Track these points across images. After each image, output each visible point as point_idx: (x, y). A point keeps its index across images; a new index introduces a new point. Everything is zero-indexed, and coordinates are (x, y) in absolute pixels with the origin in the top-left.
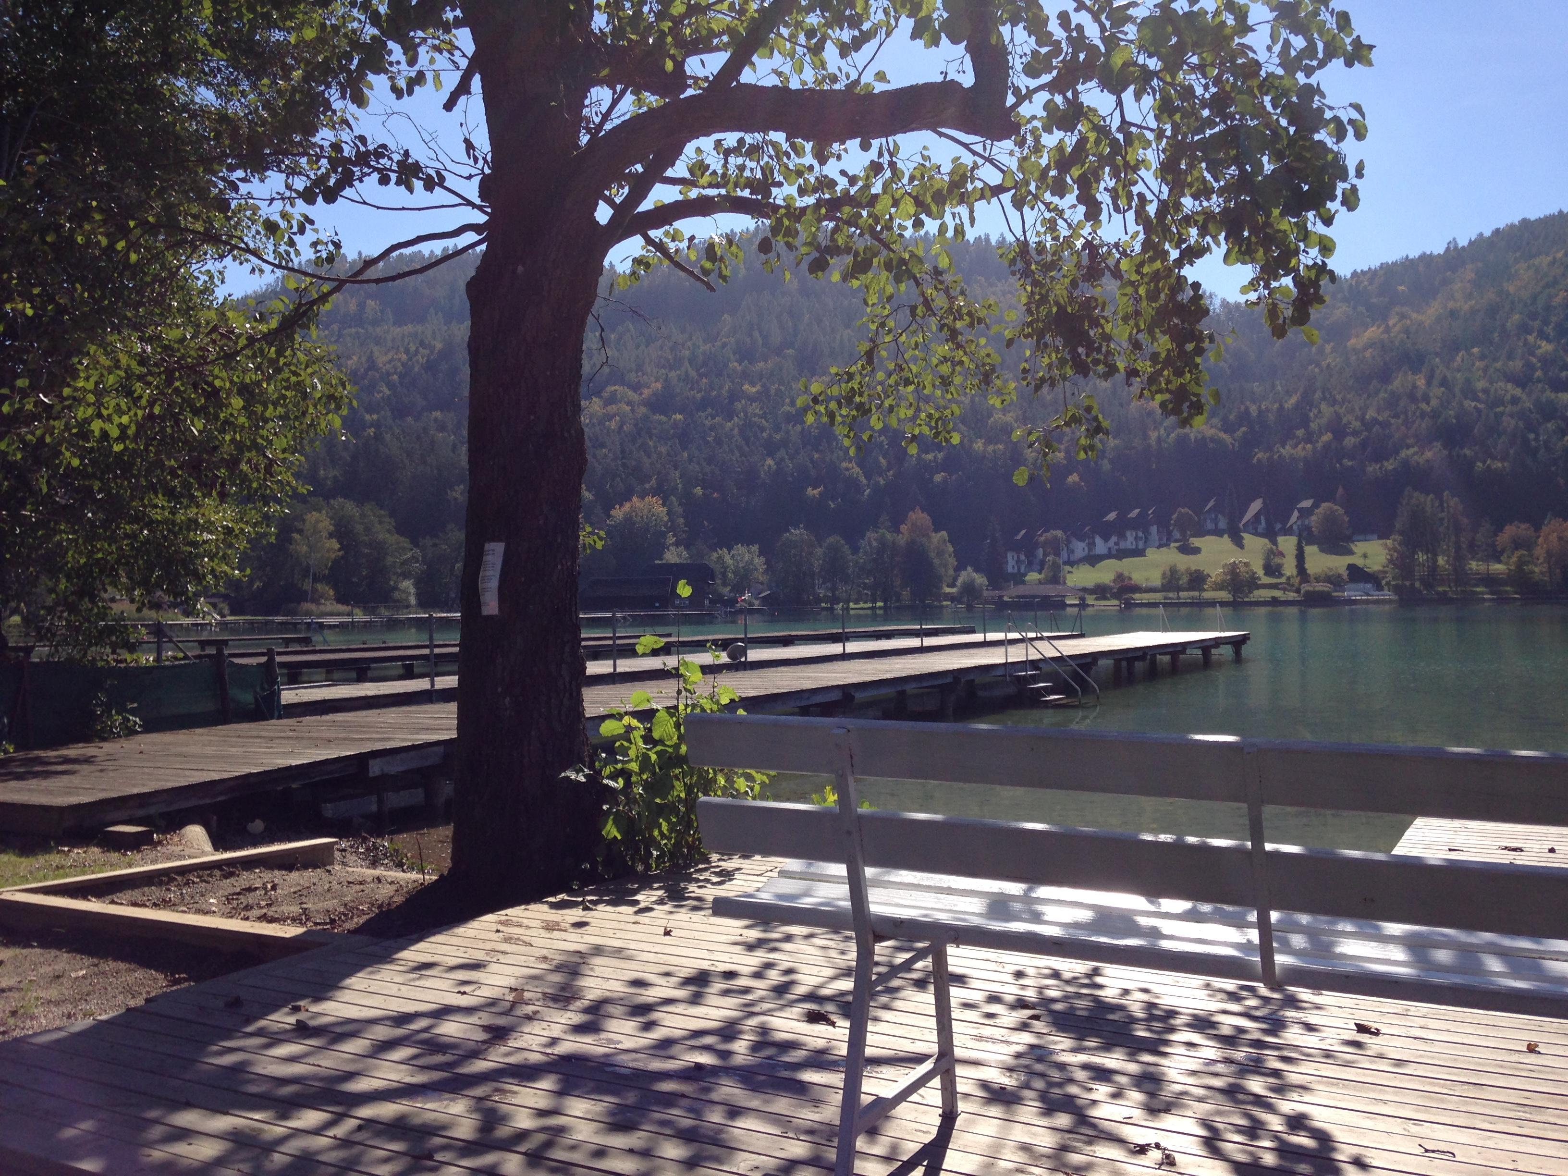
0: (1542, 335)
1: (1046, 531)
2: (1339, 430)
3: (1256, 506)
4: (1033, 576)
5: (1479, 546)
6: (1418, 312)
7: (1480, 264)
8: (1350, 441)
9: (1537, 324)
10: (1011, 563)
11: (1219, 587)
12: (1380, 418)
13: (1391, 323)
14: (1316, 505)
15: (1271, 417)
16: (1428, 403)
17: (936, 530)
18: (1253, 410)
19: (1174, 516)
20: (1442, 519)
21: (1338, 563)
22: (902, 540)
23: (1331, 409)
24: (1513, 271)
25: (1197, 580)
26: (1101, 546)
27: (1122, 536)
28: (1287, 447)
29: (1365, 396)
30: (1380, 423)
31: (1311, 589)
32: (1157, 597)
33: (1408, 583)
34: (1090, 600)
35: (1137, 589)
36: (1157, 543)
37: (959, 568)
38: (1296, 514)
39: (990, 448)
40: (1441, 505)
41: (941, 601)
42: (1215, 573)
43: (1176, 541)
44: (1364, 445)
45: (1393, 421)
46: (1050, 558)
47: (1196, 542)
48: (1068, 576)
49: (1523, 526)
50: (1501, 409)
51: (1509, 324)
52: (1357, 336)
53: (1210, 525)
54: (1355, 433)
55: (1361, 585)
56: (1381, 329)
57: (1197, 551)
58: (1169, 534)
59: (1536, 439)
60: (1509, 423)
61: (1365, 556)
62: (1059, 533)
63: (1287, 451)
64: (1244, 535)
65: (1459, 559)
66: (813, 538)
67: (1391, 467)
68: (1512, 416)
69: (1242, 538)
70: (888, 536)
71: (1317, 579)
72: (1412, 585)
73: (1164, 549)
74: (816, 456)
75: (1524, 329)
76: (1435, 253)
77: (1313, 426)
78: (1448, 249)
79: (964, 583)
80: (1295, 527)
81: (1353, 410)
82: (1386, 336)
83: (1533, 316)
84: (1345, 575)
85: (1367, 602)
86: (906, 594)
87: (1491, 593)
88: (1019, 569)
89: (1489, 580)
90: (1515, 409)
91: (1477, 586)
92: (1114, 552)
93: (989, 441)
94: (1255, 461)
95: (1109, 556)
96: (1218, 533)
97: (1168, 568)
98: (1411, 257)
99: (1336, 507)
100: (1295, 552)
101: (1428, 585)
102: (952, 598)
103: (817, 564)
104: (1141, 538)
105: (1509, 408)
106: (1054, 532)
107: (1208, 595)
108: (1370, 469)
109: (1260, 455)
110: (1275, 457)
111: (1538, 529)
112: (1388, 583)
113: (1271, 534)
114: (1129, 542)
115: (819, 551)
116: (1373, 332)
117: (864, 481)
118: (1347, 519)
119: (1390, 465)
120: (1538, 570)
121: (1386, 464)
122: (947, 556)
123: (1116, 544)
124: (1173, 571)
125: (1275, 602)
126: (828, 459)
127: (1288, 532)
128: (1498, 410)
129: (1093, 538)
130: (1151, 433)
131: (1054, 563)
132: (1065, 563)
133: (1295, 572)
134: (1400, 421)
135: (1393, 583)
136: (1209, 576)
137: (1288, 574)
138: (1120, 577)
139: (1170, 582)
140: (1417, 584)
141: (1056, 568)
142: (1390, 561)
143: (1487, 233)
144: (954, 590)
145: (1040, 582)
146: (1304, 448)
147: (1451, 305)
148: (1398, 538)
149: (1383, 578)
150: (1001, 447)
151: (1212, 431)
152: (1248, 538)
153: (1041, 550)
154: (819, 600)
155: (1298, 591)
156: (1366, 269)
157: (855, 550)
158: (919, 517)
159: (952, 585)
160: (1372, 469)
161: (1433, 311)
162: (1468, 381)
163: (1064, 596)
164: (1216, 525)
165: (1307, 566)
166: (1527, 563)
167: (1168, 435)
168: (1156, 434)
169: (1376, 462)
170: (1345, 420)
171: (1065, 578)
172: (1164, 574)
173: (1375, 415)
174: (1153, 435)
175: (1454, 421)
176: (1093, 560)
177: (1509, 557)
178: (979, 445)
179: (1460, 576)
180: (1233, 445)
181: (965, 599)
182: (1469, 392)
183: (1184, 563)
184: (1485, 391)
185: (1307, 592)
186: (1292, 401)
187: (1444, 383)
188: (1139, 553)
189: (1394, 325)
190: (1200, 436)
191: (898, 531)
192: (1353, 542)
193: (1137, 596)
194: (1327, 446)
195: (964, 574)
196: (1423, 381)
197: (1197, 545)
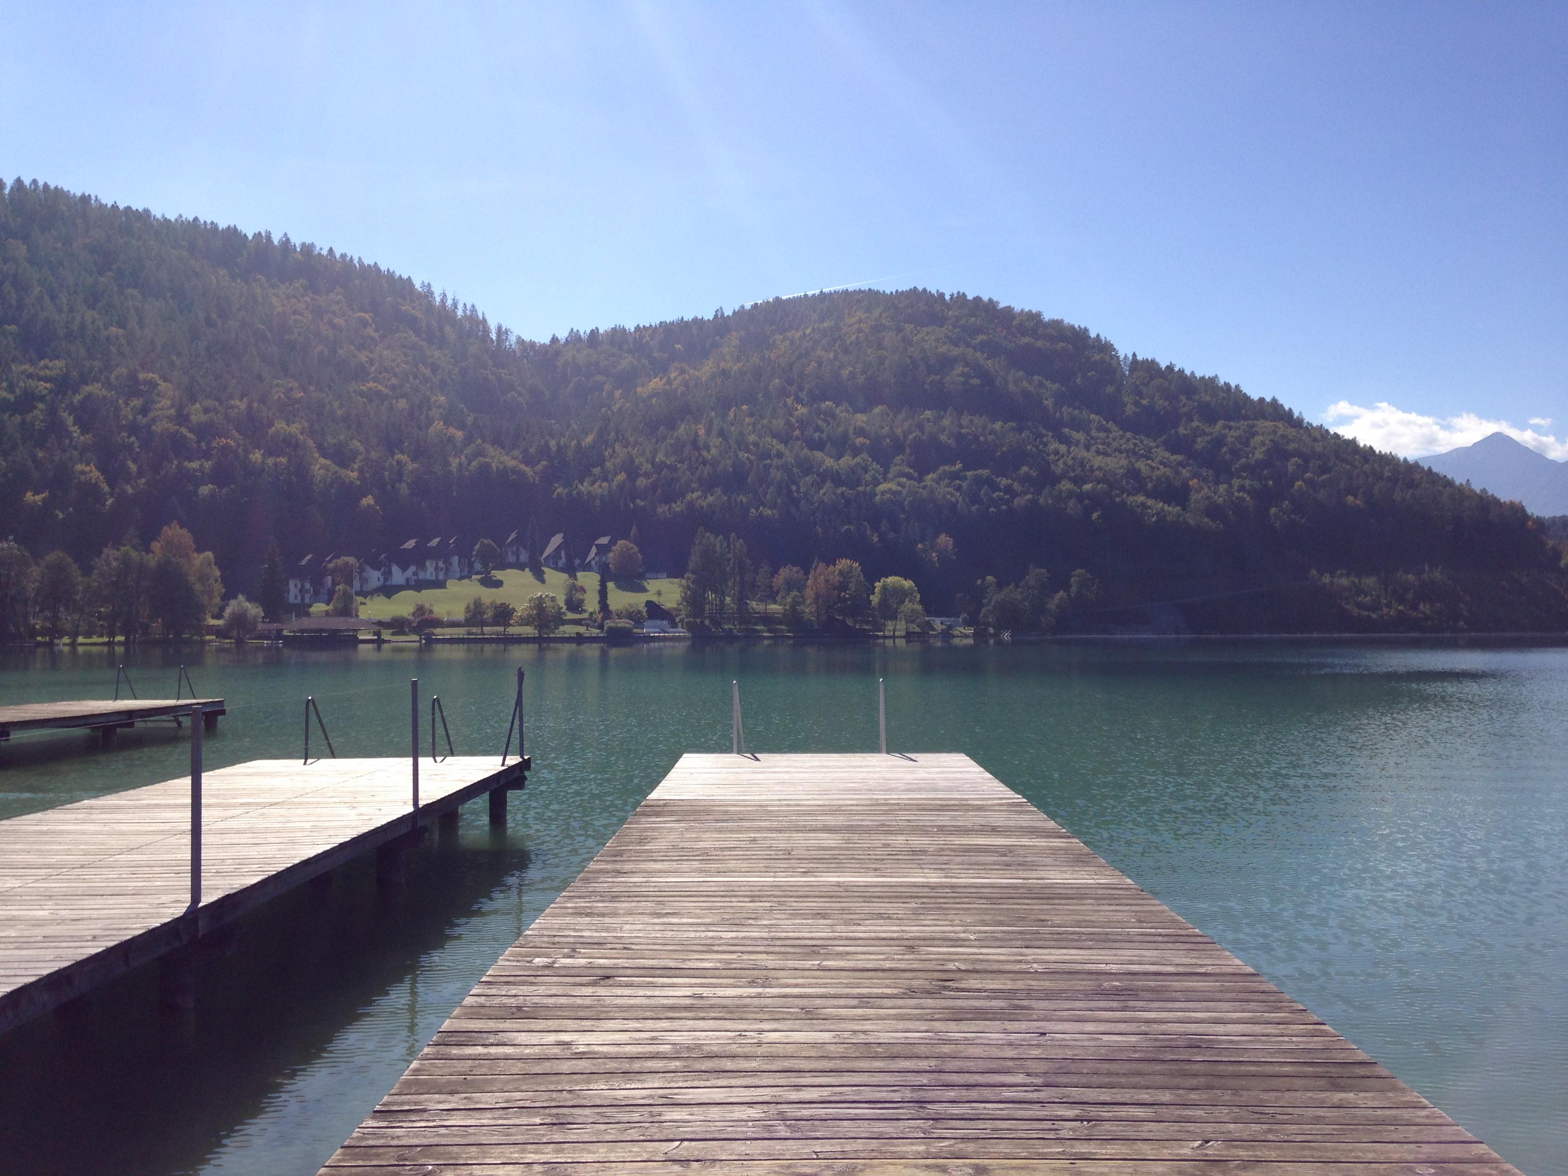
0: (798, 400)
1: (337, 557)
2: (632, 472)
3: (557, 540)
4: (319, 608)
5: (759, 587)
6: (695, 369)
7: (743, 333)
8: (641, 482)
9: (793, 388)
10: (293, 591)
11: (526, 621)
12: (668, 462)
13: (672, 375)
14: (613, 542)
15: (570, 455)
16: (709, 451)
17: (200, 550)
18: (552, 443)
19: (477, 547)
20: (729, 560)
21: (637, 600)
22: (152, 560)
23: (625, 450)
24: (771, 341)
25: (503, 614)
26: (398, 576)
27: (421, 566)
28: (585, 484)
29: (654, 440)
30: (669, 467)
31: (613, 625)
32: (460, 632)
33: (698, 621)
34: (386, 635)
35: (438, 623)
36: (458, 575)
37: (227, 597)
38: (594, 550)
39: (270, 461)
40: (728, 546)
41: (202, 635)
42: (521, 607)
43: (477, 573)
44: (654, 487)
45: (679, 465)
46: (340, 587)
47: (498, 575)
48: (361, 608)
49: (795, 569)
50: (769, 461)
51: (771, 387)
52: (643, 386)
53: (511, 559)
54: (647, 475)
55: (658, 622)
56: (664, 381)
57: (499, 584)
58: (471, 565)
59: (798, 491)
60: (776, 475)
61: (659, 593)
62: (351, 560)
63: (584, 487)
64: (545, 569)
65: (741, 600)
66: (27, 554)
67: (679, 509)
68: (778, 468)
69: (543, 572)
70: (134, 554)
71: (619, 616)
72: (702, 622)
73: (466, 581)
74: (40, 455)
75: (783, 393)
76: (706, 319)
77: (609, 465)
78: (716, 316)
79: (233, 614)
80: (593, 563)
81: (644, 453)
82: (668, 387)
83: (790, 382)
84: (644, 610)
85: (665, 639)
86: (156, 626)
87: (769, 631)
88: (303, 599)
89: (767, 619)
90: (780, 462)
91: (756, 624)
92: (412, 583)
93: (270, 453)
94: (555, 496)
95: (407, 586)
96: (520, 566)
97: (472, 602)
98: (685, 319)
99: (631, 545)
100: (598, 588)
101: (716, 623)
102: (220, 633)
103: (32, 587)
104: (442, 569)
105: (776, 462)
106: (346, 558)
107: (513, 630)
108: (660, 510)
109: (559, 490)
110: (574, 492)
111: (807, 573)
112: (682, 621)
113: (570, 570)
114: (429, 572)
115: (35, 571)
116: (656, 383)
117: (106, 488)
118: (640, 557)
119: (678, 507)
120: (808, 610)
121: (674, 505)
122: (211, 581)
123: (415, 574)
124: (478, 604)
125: (579, 639)
126: (57, 458)
127: (587, 568)
128: (766, 462)
129: (390, 568)
130: (451, 459)
131: (345, 593)
132: (358, 594)
133: (597, 607)
134: (685, 466)
135: (686, 620)
136: (514, 610)
137: (591, 610)
138: (420, 610)
139: (474, 616)
140: (707, 622)
141: (347, 599)
142: (684, 599)
143: (748, 306)
144: (220, 622)
145: (327, 613)
146: (600, 486)
147: (723, 365)
148: (693, 577)
149: (677, 615)
150: (284, 460)
151: (513, 463)
152: (549, 573)
153: (329, 579)
154: (33, 633)
155: (601, 627)
156: (647, 325)
157: (87, 570)
158: (175, 532)
159: (218, 616)
160: (662, 509)
161: (708, 368)
162: (741, 434)
163: (357, 631)
164: (518, 558)
165: (608, 602)
166: (799, 603)
167: (469, 464)
168: (457, 461)
169: (666, 503)
170: (637, 461)
171: (357, 611)
172: (468, 607)
173: (664, 459)
174: (455, 462)
175: (731, 470)
176: (388, 591)
177: (784, 598)
178: (257, 456)
179: (744, 616)
180: (534, 480)
181: (235, 634)
182: (742, 444)
183: (488, 595)
184: (756, 445)
185: (610, 628)
186: (589, 439)
187: (722, 433)
188: (439, 584)
189: (675, 379)
190: (501, 467)
191: (148, 550)
192: (646, 579)
193: (438, 630)
194: (621, 486)
195: (233, 602)
196: (703, 431)
197: (499, 577)
